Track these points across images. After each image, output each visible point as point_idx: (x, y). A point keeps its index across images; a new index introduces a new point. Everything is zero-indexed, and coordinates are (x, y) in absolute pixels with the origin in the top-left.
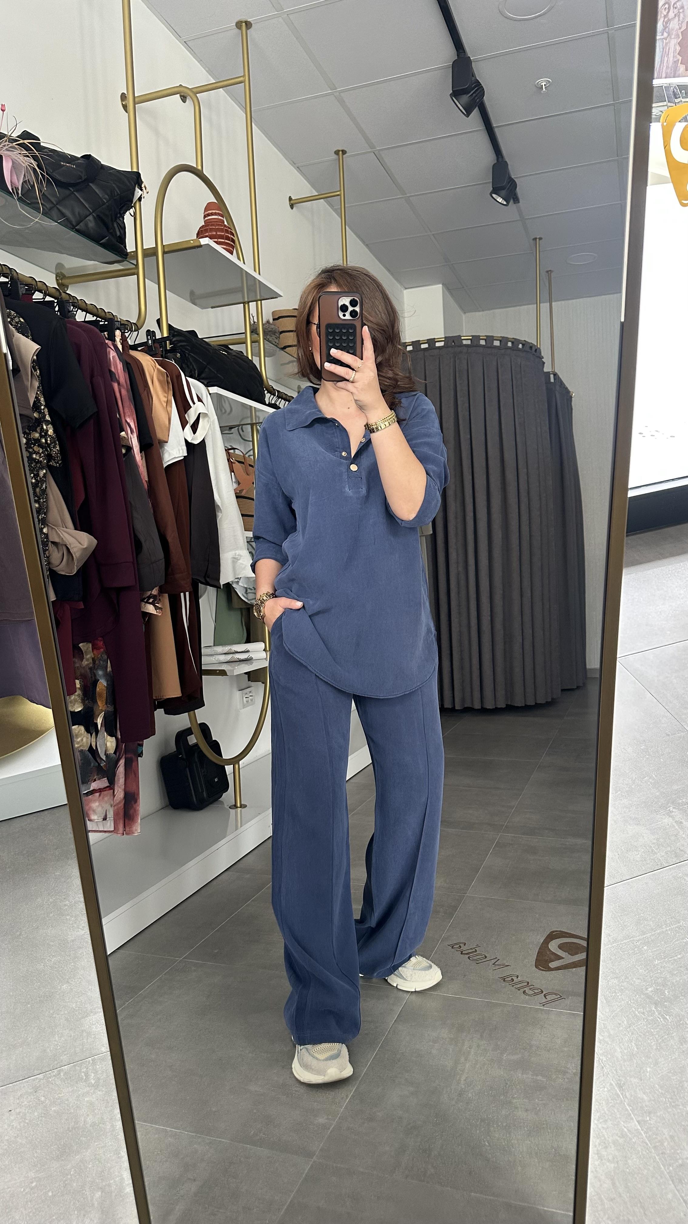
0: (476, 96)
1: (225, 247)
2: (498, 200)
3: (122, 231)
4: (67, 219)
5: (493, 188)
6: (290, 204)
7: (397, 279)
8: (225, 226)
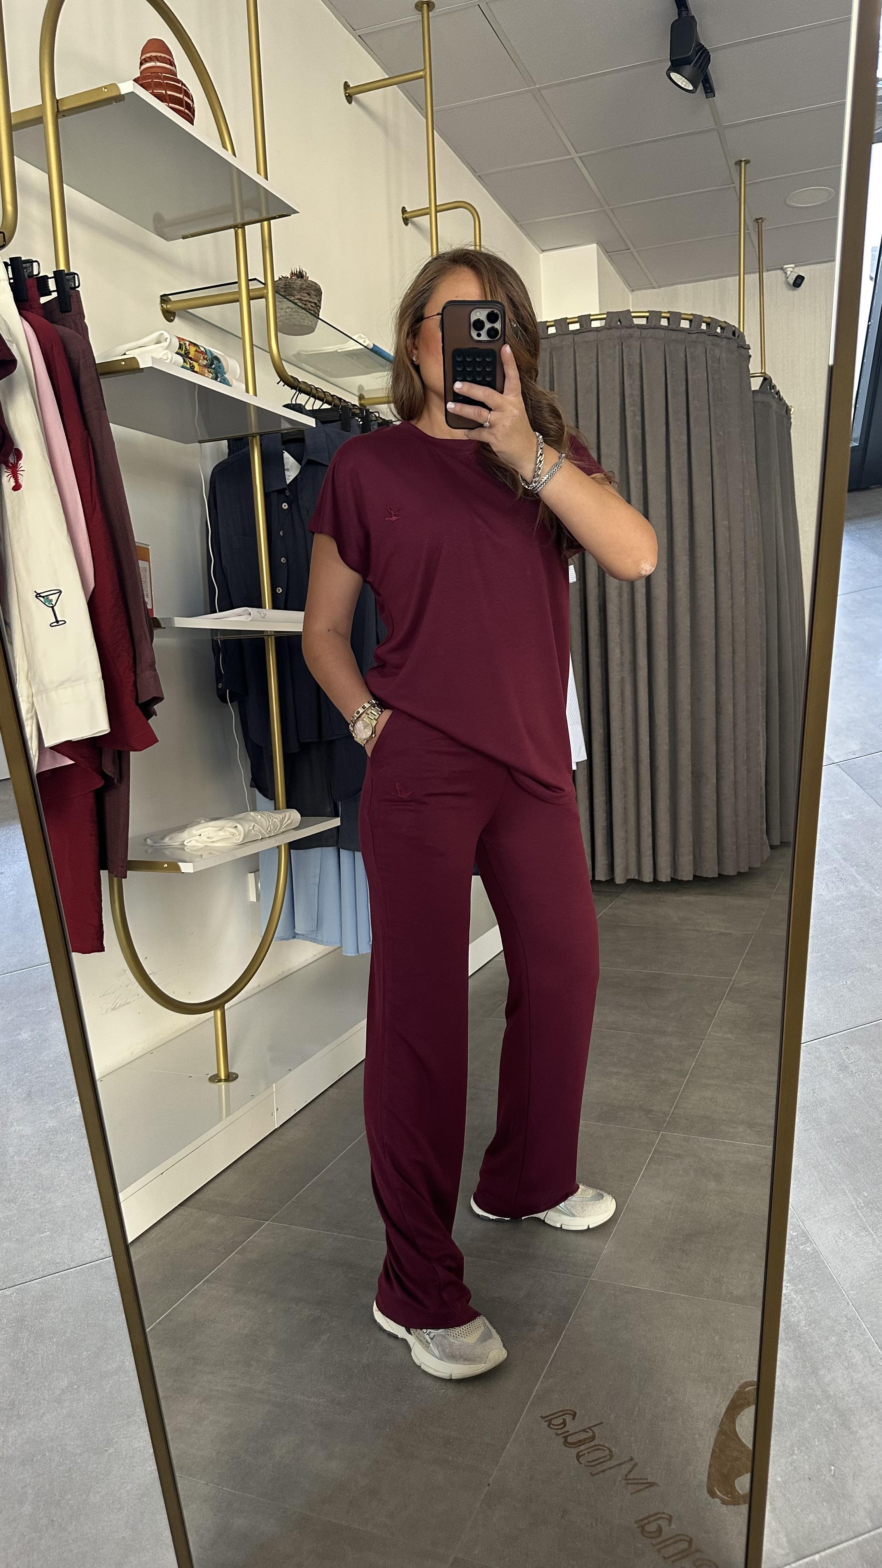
2: (680, 83)
5: (672, 61)
6: (345, 94)
7: (528, 235)
8: (179, 81)
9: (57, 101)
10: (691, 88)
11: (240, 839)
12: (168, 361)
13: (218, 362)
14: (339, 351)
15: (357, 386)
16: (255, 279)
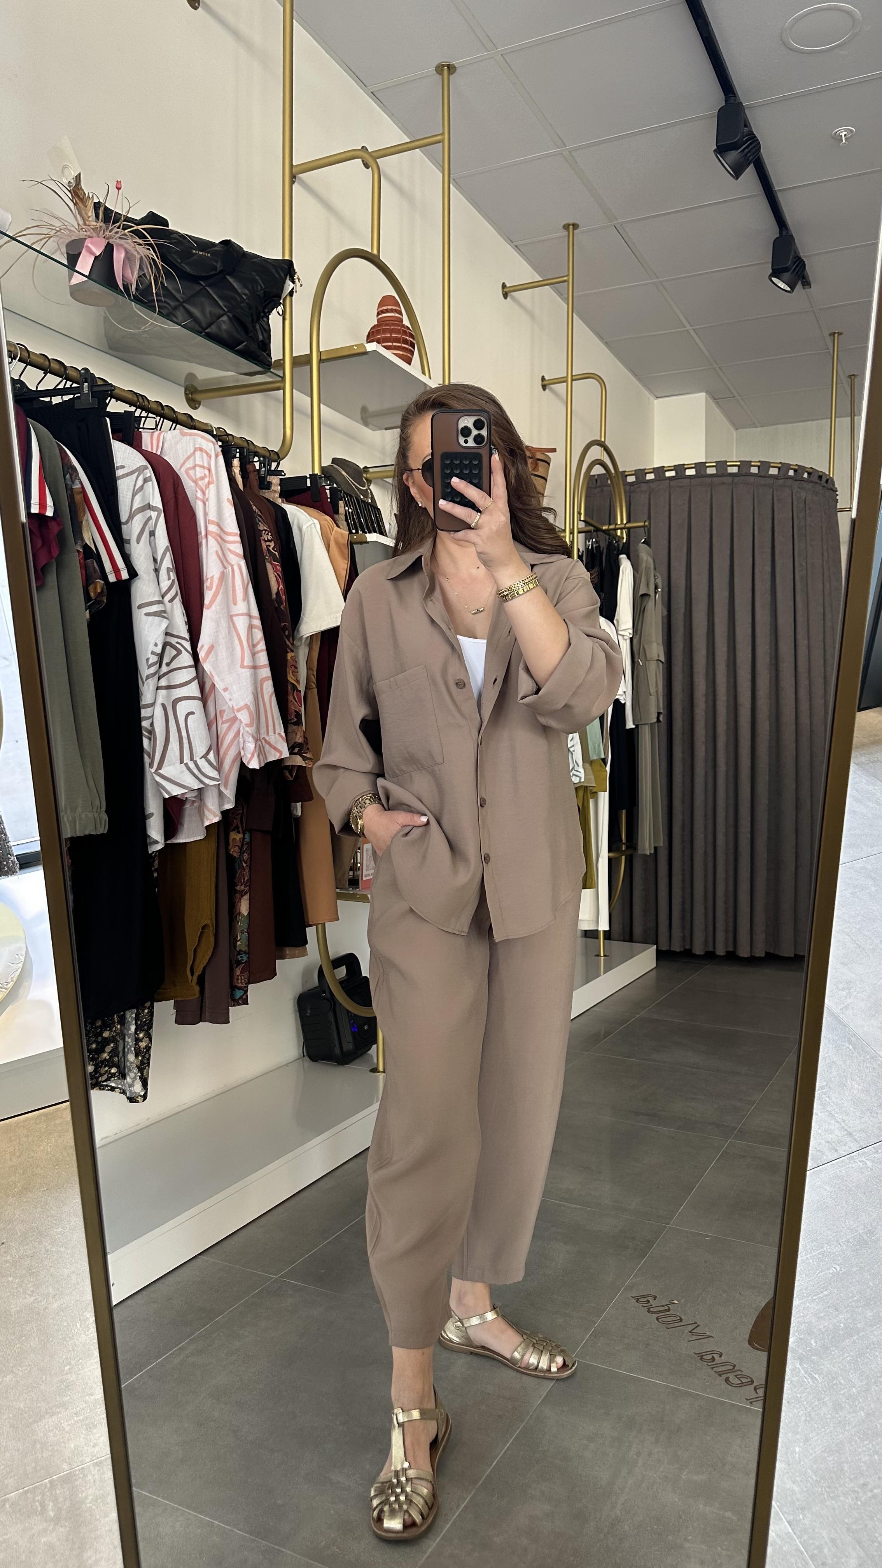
0: (749, 152)
1: (401, 353)
2: (779, 285)
3: (265, 335)
4: (196, 320)
5: (773, 270)
6: (503, 293)
7: (645, 386)
8: (403, 326)
9: (320, 352)
10: (789, 289)
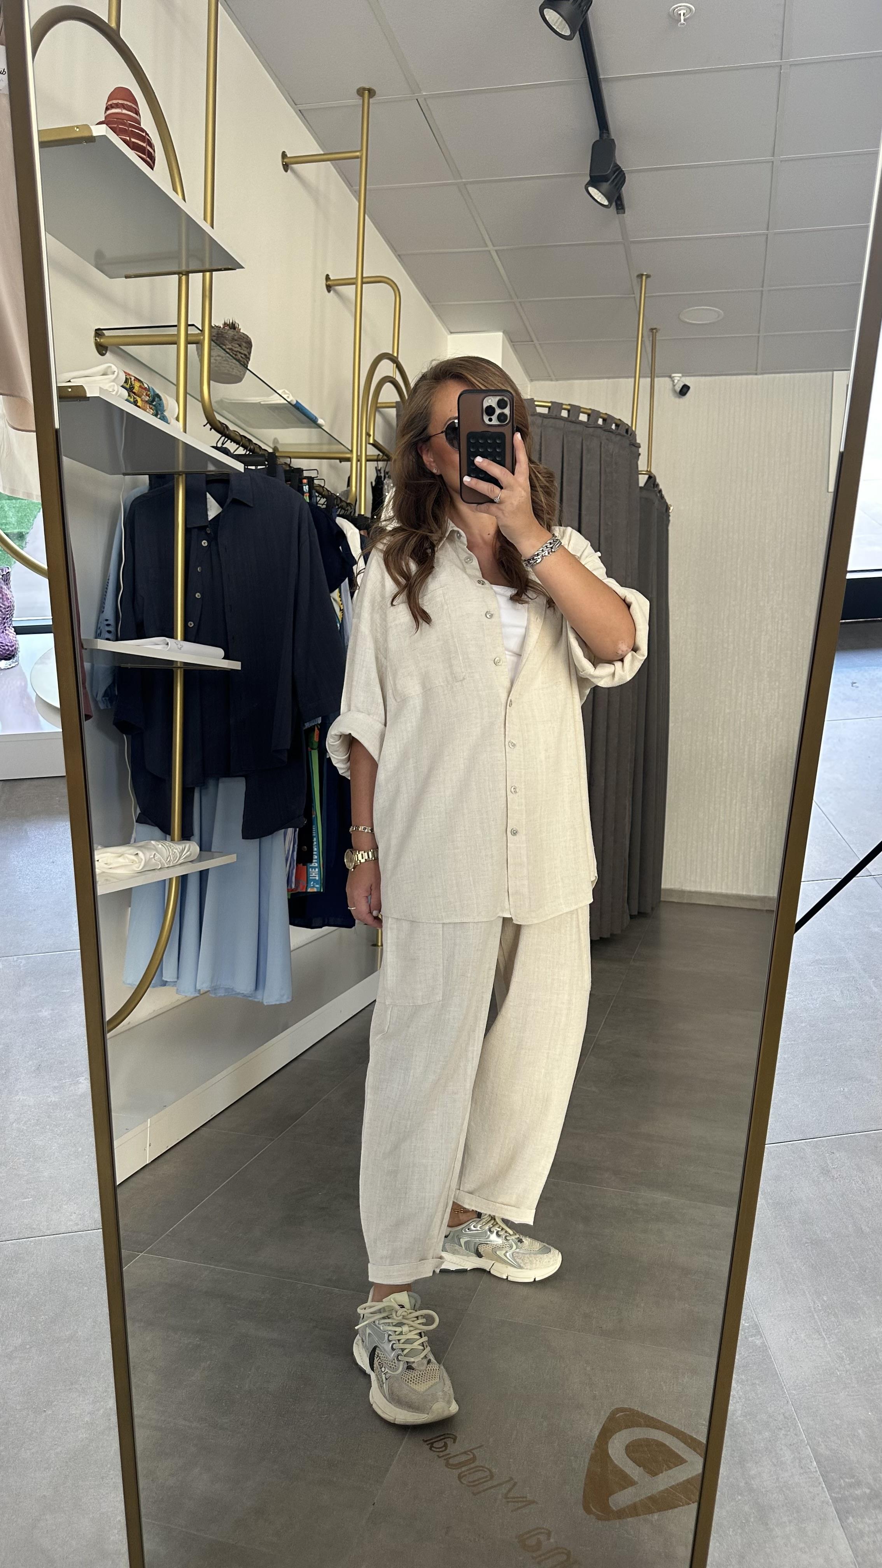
2: (596, 198)
5: (591, 177)
6: (283, 162)
7: (439, 316)
8: (143, 130)
10: (606, 203)
11: (138, 867)
12: (114, 393)
13: (158, 399)
14: (262, 403)
15: (273, 438)
16: (193, 325)
